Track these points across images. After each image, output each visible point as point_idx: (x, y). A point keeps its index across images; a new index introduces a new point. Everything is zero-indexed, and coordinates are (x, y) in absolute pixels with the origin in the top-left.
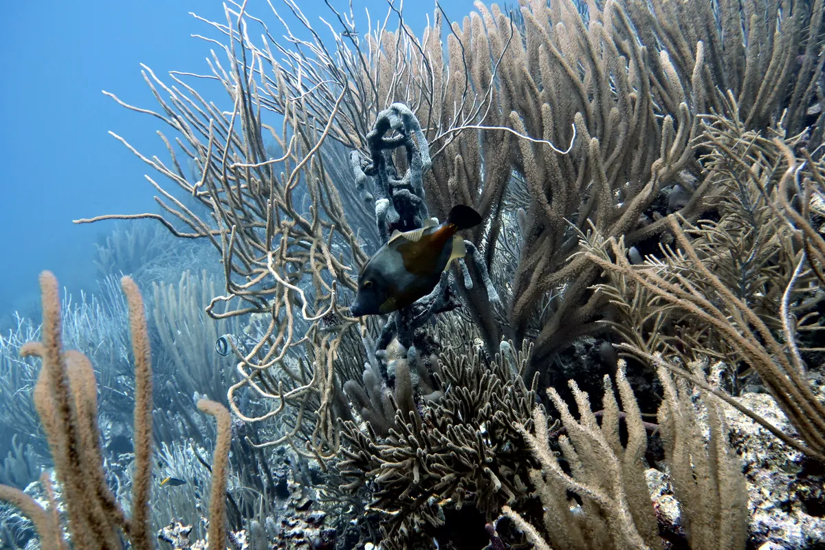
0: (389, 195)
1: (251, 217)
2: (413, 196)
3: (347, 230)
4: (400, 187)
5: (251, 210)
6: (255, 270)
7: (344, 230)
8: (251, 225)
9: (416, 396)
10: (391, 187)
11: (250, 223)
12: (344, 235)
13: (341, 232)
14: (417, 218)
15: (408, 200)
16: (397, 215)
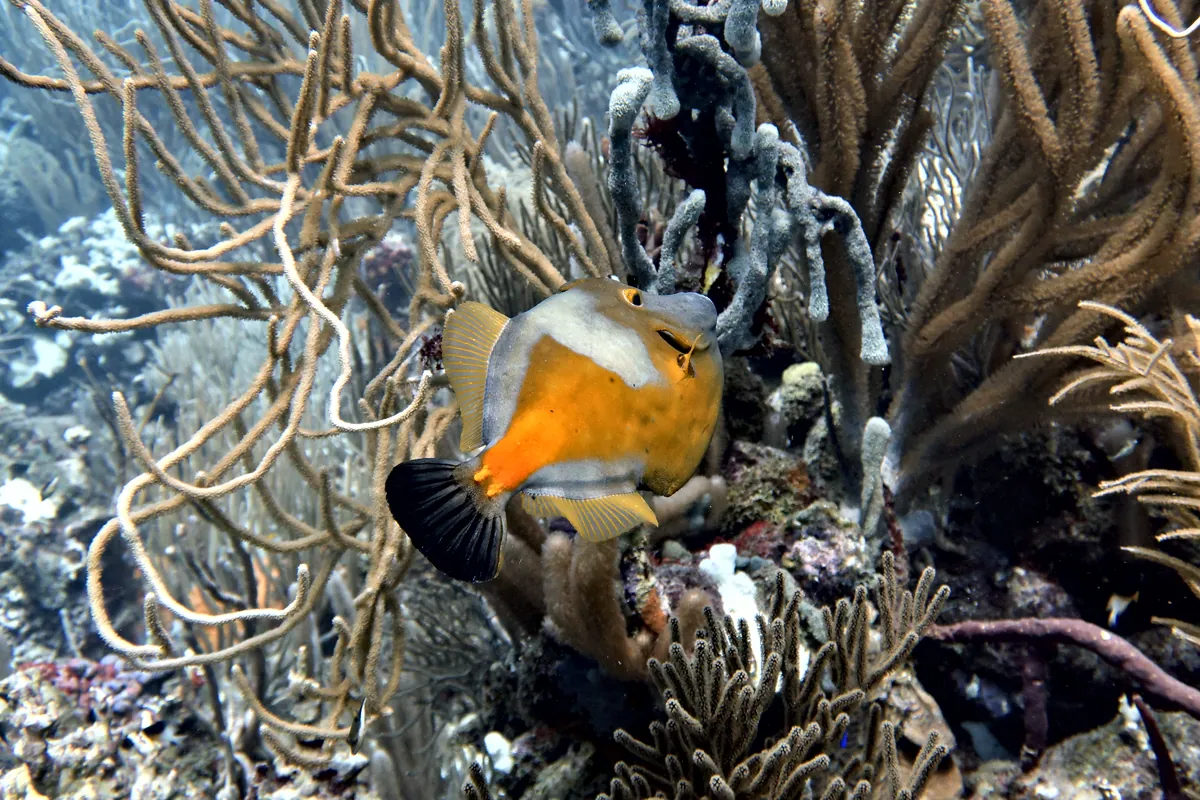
0: (664, 43)
1: (278, 44)
2: (724, 59)
3: (537, 116)
4: (697, 24)
5: (279, 25)
6: (254, 204)
7: (527, 116)
8: (273, 68)
9: (628, 552)
10: (676, 20)
11: (272, 61)
12: (526, 129)
13: (519, 120)
14: (726, 113)
15: (711, 66)
16: (674, 103)
